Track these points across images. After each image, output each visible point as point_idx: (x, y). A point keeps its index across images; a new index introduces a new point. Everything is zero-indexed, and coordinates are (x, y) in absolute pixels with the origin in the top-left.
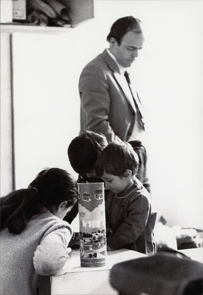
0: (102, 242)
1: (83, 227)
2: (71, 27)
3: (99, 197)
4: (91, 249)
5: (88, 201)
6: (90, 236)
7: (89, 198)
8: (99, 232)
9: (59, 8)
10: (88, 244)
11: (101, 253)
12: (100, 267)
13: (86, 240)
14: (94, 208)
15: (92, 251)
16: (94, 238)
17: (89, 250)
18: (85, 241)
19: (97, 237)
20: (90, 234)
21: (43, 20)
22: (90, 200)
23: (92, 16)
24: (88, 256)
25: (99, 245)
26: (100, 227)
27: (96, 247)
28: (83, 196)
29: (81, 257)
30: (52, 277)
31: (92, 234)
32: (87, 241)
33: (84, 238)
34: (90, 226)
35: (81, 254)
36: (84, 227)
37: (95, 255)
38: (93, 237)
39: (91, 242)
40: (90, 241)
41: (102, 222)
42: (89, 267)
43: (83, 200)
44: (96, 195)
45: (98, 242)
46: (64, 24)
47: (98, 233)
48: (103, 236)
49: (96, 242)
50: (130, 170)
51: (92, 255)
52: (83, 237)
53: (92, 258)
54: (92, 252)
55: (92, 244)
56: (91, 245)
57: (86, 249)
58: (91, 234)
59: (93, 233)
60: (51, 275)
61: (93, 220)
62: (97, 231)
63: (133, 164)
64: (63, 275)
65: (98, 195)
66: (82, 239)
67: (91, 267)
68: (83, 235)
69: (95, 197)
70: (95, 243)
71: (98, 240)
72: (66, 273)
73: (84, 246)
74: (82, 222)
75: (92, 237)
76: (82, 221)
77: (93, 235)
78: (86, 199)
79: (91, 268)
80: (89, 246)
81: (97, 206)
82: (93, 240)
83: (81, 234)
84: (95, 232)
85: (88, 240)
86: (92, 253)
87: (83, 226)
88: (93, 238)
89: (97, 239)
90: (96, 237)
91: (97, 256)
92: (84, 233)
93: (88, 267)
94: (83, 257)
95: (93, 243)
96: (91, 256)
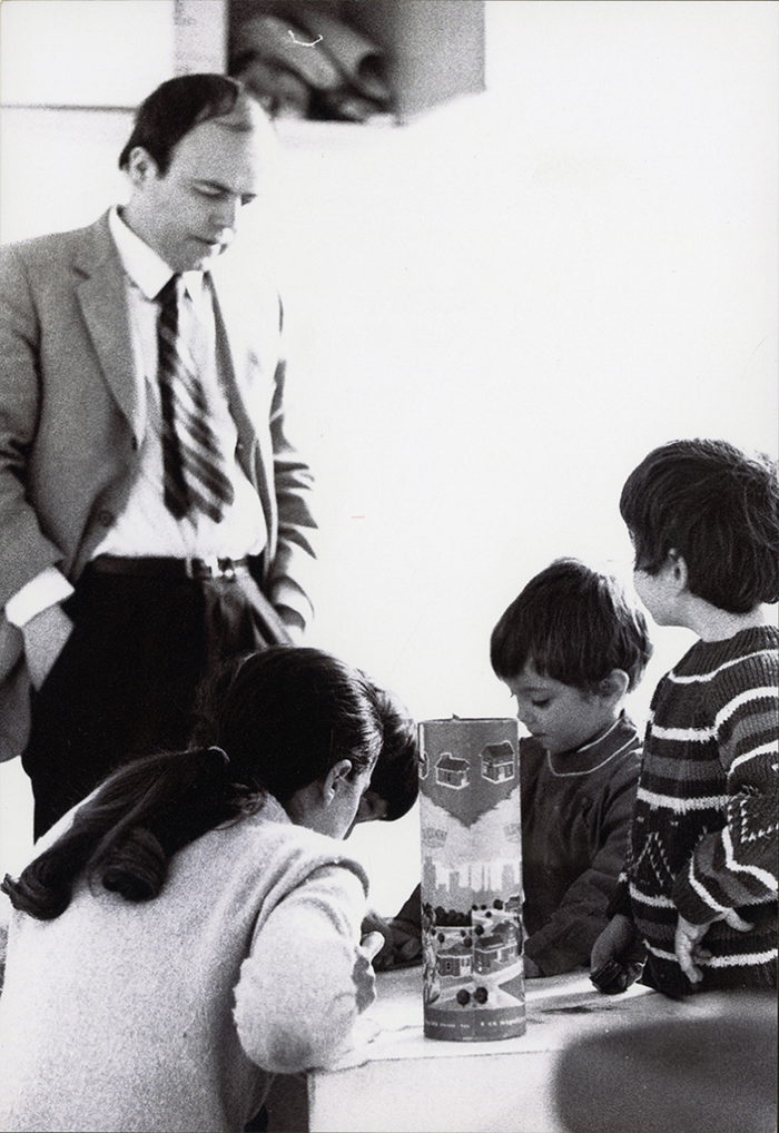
0: (509, 946)
1: (437, 887)
2: (398, 124)
3: (498, 773)
4: (465, 971)
5: (458, 788)
6: (465, 920)
7: (462, 775)
8: (498, 905)
9: (352, 51)
10: (453, 951)
11: (500, 986)
12: (500, 1039)
13: (447, 936)
14: (482, 811)
15: (468, 979)
16: (480, 930)
17: (458, 974)
18: (442, 939)
19: (488, 924)
20: (461, 914)
21: (290, 98)
22: (464, 783)
23: (479, 85)
24: (455, 997)
25: (495, 955)
26: (500, 888)
27: (485, 963)
28: (437, 769)
29: (428, 1003)
30: (314, 1076)
31: (470, 913)
32: (451, 940)
33: (439, 929)
34: (463, 883)
35: (427, 990)
36: (440, 885)
37: (482, 994)
38: (473, 923)
39: (468, 943)
40: (462, 939)
41: (507, 868)
42: (459, 1041)
43: (438, 783)
44: (490, 767)
45: (492, 944)
46: (368, 112)
47: (494, 912)
48: (512, 921)
49: (485, 943)
50: (625, 670)
51: (467, 994)
52: (438, 924)
53: (469, 1007)
54: (471, 984)
55: (470, 952)
56: (468, 956)
57: (448, 968)
58: (466, 913)
59: (475, 908)
60: (312, 1070)
61: (473, 859)
62: (492, 904)
63: (639, 651)
64: (357, 1070)
65: (495, 766)
66: (434, 933)
67: (465, 1041)
68: (438, 917)
69: (485, 771)
70: (481, 946)
71: (492, 935)
72: (370, 1061)
73: (438, 959)
74: (434, 868)
75: (470, 925)
76: (434, 863)
77: (477, 916)
78: (448, 778)
79: (464, 1044)
80: (458, 960)
81: (491, 807)
82: (475, 938)
83: (430, 912)
84: (484, 908)
85: (454, 935)
86: (471, 988)
87: (438, 882)
88: (473, 928)
89: (488, 934)
90: (485, 927)
91: (489, 997)
92: (440, 910)
93: (454, 1040)
94: (434, 1000)
95: (473, 947)
96: (464, 998)
